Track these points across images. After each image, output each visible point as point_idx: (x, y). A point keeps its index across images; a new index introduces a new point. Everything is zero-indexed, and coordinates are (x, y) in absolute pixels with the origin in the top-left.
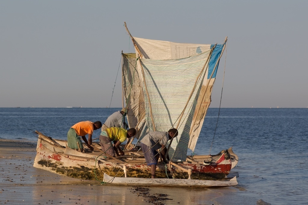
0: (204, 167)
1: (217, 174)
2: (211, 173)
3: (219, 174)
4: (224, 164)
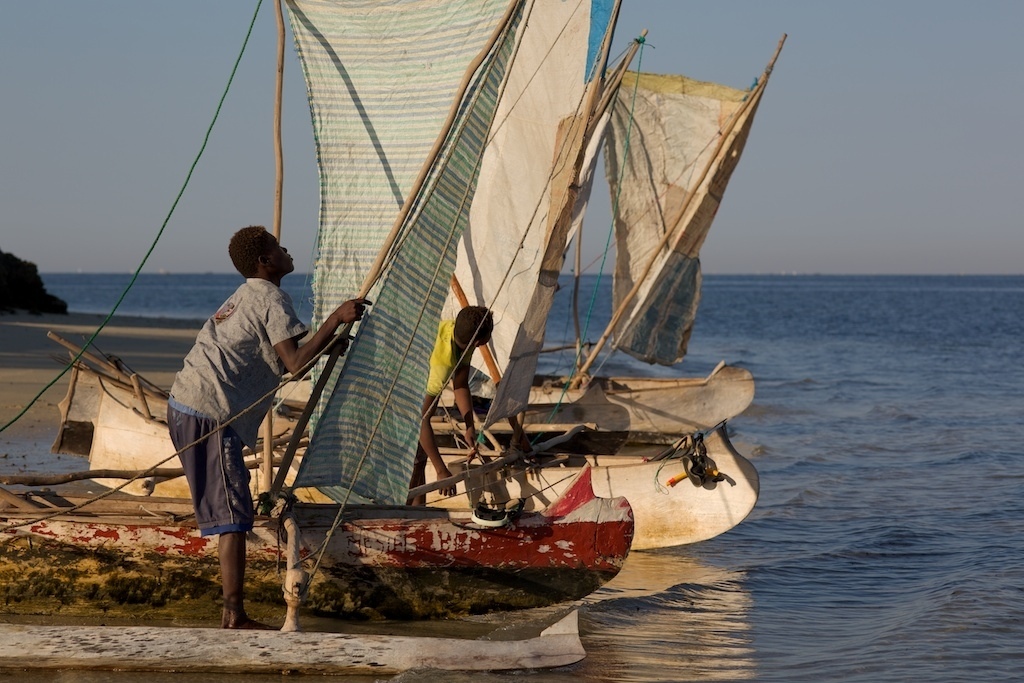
0: (476, 536)
1: (554, 572)
2: (520, 566)
3: (566, 571)
4: (588, 520)
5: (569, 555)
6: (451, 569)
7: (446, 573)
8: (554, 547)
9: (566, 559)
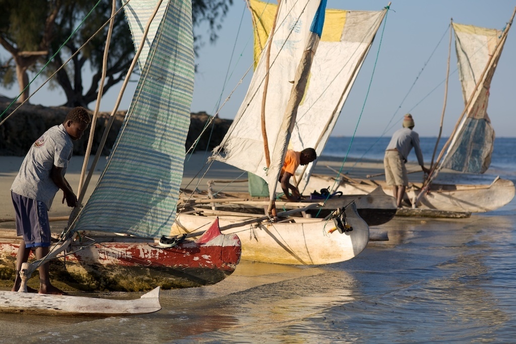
0: (161, 251)
1: (201, 270)
2: (184, 267)
3: (207, 269)
4: (218, 245)
5: (209, 262)
6: (150, 267)
7: (148, 269)
8: (201, 258)
9: (207, 264)
